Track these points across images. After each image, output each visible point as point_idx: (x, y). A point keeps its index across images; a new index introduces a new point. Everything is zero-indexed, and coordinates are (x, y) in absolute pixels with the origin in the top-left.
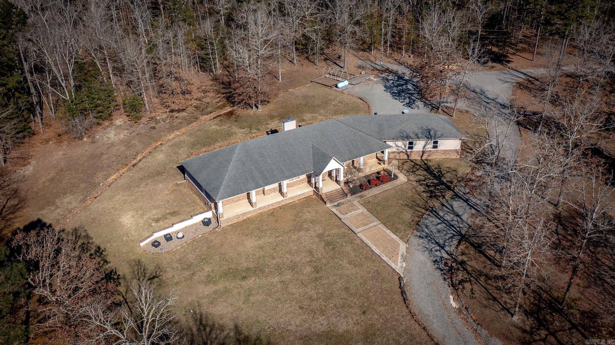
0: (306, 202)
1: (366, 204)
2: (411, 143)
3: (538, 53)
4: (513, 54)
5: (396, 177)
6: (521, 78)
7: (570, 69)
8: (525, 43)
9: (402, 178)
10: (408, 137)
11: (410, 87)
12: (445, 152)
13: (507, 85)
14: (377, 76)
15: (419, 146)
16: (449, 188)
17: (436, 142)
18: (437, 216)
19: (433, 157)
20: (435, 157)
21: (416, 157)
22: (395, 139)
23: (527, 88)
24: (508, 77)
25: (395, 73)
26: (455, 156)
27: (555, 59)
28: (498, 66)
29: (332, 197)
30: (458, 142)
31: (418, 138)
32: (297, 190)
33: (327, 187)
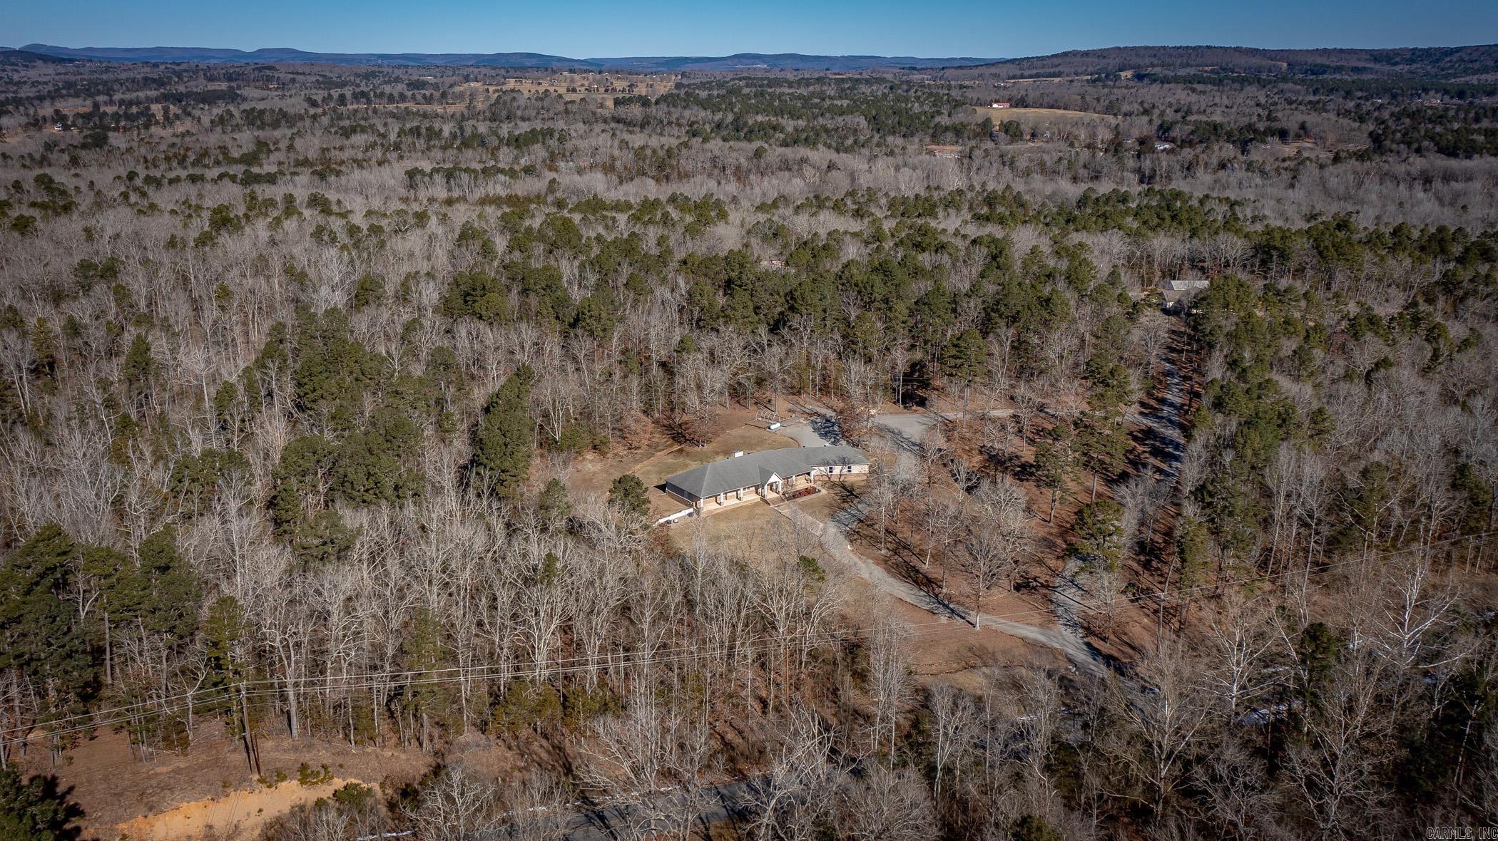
0: (756, 505)
1: (799, 506)
2: (831, 468)
5: (819, 491)
6: (938, 420)
9: (824, 492)
10: (828, 463)
11: (836, 428)
12: (857, 474)
13: (923, 426)
14: (806, 419)
15: (837, 470)
16: (857, 496)
17: (850, 467)
18: (847, 511)
19: (848, 478)
20: (850, 480)
21: (834, 478)
22: (819, 465)
23: (938, 429)
24: (924, 419)
25: (823, 416)
26: (863, 478)
29: (774, 501)
30: (866, 468)
31: (836, 464)
32: (749, 497)
33: (770, 495)
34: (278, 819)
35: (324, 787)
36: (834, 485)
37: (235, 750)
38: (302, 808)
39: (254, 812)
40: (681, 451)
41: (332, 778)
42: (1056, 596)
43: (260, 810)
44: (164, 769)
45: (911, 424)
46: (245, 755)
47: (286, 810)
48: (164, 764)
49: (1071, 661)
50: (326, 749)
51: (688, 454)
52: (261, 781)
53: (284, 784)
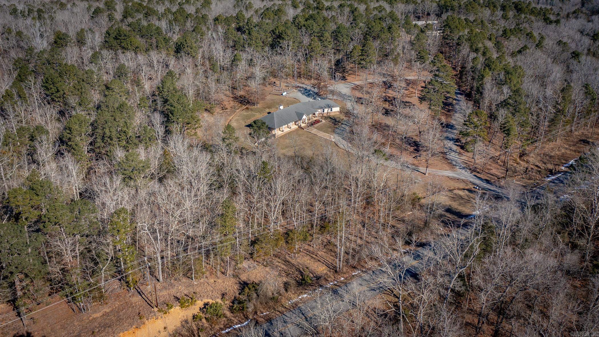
0: (296, 130)
1: (316, 128)
2: (323, 110)
3: (357, 75)
4: (348, 76)
5: (322, 121)
6: (353, 86)
7: (370, 81)
8: (352, 71)
9: (324, 121)
10: (322, 108)
11: (311, 92)
12: (335, 112)
13: (348, 89)
14: (296, 90)
15: (326, 111)
16: (339, 122)
17: (331, 109)
18: (338, 129)
19: (331, 114)
20: (332, 114)
21: (325, 115)
22: (319, 109)
23: (356, 89)
24: (348, 86)
25: (303, 88)
26: (338, 113)
27: (365, 77)
28: (343, 81)
29: (305, 127)
30: (339, 108)
31: (326, 108)
32: (293, 126)
33: (303, 125)
34: (176, 331)
35: (193, 307)
36: (326, 118)
37: (133, 295)
38: (186, 321)
39: (162, 330)
40: (247, 108)
41: (195, 301)
42: (448, 156)
43: (165, 328)
44: (98, 315)
45: (343, 88)
46: (140, 297)
47: (179, 325)
48: (95, 312)
49: (474, 184)
50: (180, 284)
51: (251, 110)
52: (159, 311)
53: (172, 310)
